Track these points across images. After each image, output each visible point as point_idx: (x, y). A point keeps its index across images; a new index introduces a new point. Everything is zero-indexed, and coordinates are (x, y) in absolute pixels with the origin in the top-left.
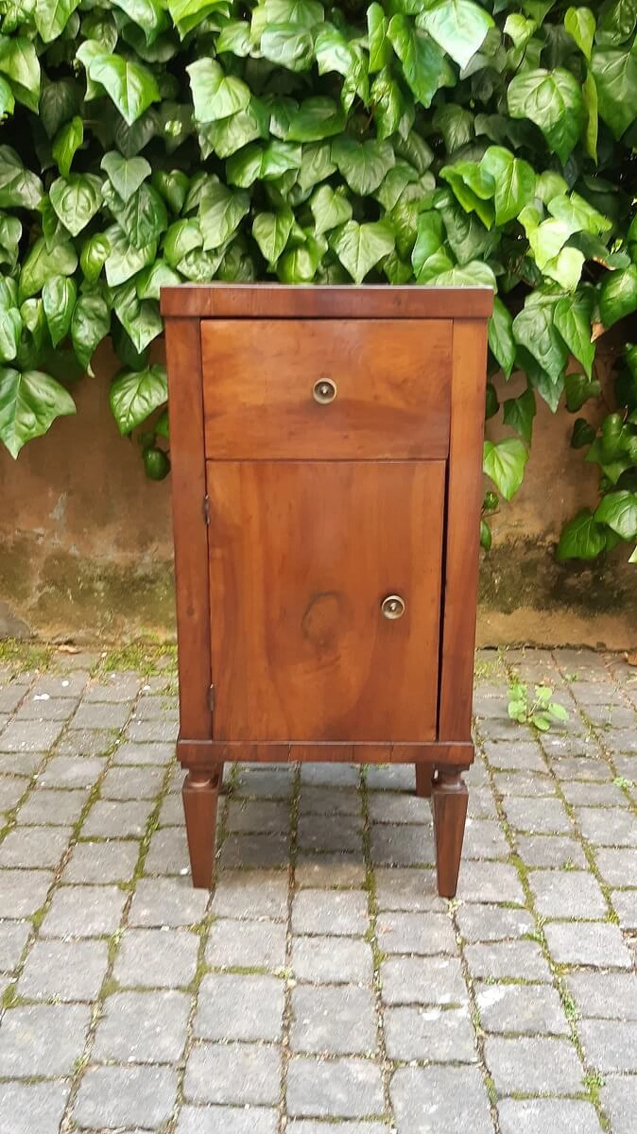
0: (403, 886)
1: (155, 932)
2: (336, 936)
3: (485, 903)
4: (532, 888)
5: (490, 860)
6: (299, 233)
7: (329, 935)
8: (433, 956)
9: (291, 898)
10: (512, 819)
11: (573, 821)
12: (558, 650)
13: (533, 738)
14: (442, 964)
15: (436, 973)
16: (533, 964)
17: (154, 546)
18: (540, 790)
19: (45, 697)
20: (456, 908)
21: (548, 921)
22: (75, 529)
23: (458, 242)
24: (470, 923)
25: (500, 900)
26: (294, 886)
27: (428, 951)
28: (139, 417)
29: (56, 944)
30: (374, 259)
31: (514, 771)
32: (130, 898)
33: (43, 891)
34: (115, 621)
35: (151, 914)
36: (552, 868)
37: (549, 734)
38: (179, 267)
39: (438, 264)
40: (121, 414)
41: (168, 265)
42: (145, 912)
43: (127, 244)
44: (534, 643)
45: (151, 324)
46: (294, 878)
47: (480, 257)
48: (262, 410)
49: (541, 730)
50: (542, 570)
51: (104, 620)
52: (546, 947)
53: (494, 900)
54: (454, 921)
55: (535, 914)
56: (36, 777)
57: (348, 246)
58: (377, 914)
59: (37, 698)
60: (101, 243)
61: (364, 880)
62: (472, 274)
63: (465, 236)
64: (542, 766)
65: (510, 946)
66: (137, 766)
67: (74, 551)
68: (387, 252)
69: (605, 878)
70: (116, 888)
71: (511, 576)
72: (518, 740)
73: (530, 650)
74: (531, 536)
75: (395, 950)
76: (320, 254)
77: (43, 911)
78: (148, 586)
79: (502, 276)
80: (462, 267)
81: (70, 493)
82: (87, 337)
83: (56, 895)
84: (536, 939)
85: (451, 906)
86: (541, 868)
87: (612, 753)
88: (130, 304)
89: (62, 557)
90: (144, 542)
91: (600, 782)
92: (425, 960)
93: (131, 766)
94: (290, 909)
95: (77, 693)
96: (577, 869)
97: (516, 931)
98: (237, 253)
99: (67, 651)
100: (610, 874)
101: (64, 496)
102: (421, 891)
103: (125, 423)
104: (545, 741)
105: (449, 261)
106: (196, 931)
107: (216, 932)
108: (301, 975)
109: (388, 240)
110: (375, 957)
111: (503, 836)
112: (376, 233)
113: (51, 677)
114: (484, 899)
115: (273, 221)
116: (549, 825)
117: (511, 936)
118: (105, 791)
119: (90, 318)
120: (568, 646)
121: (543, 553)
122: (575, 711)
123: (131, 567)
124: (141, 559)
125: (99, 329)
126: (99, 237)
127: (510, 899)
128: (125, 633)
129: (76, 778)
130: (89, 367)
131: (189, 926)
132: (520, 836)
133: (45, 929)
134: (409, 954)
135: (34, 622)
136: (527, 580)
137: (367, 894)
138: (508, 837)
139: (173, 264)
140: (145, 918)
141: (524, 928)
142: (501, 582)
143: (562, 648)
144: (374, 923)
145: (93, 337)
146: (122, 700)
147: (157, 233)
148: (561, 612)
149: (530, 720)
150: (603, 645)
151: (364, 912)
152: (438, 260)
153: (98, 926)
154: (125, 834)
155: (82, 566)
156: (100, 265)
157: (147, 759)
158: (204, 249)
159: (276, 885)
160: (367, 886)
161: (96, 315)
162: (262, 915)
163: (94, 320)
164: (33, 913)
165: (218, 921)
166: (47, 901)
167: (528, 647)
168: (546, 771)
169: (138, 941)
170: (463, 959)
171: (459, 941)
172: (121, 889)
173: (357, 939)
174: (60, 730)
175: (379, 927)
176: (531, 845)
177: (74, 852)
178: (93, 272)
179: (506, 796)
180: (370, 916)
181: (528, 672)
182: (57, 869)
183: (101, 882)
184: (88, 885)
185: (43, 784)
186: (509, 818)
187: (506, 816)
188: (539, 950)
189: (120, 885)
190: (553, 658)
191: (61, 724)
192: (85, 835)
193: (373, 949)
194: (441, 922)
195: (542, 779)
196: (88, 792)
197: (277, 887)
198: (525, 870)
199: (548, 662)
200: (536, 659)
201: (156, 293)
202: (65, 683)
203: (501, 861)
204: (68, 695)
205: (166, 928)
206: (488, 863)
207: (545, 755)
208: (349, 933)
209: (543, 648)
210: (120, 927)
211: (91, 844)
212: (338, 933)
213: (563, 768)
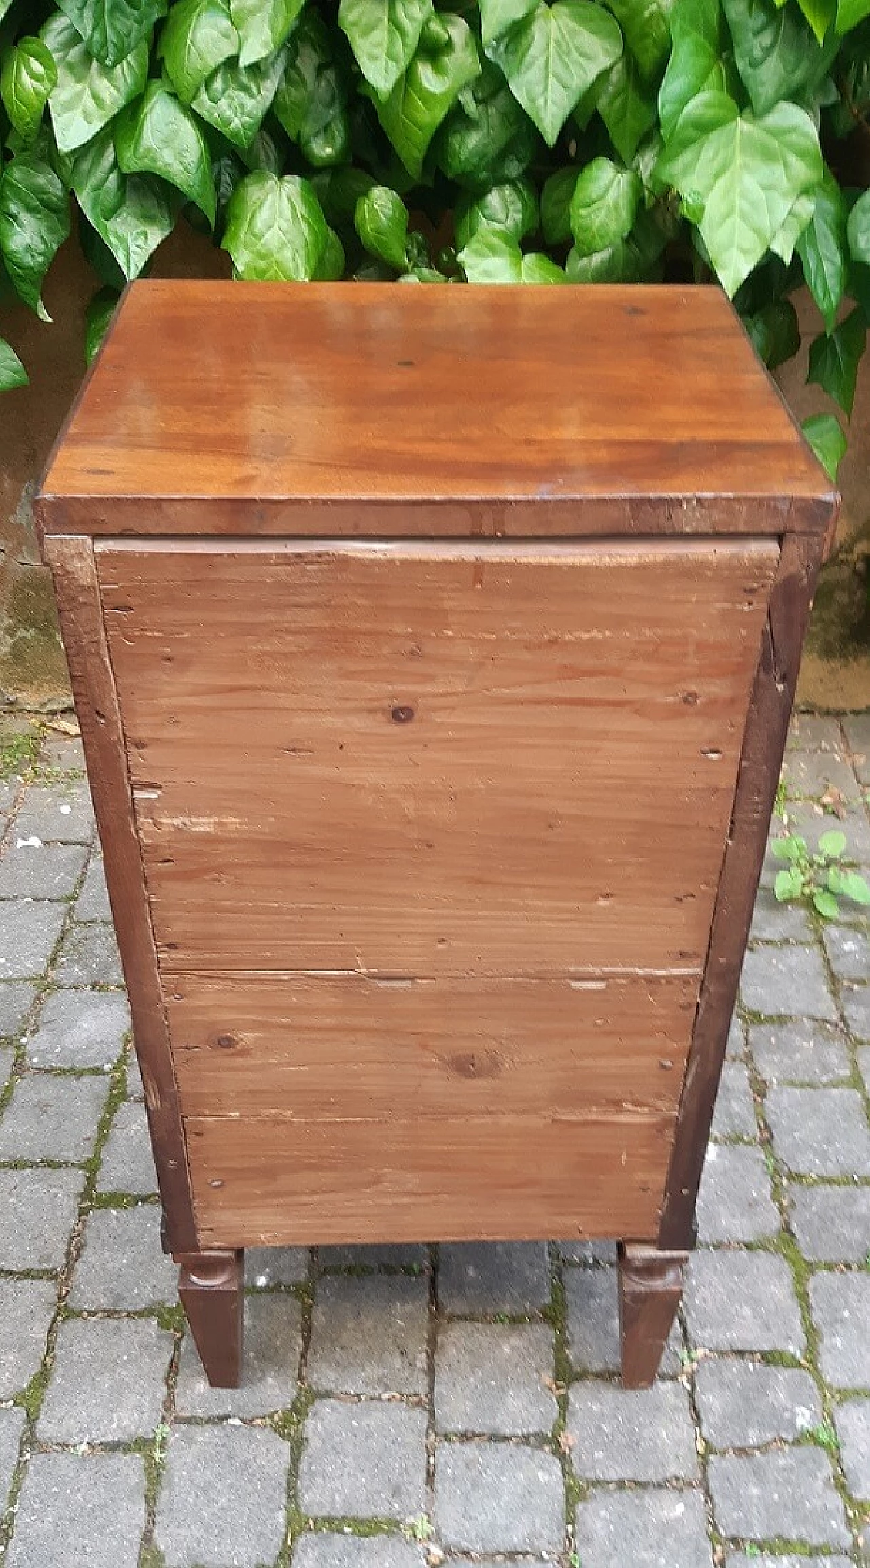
1: (216, 1430)
2: (505, 1438)
3: (740, 1353)
4: (816, 1317)
5: (749, 1246)
7: (498, 1438)
8: (660, 1486)
9: (432, 1343)
10: (781, 1142)
12: (851, 717)
13: (811, 937)
14: (674, 1508)
15: (667, 1528)
16: (819, 1504)
18: (826, 1069)
19: (35, 842)
20: (695, 1365)
21: (846, 1395)
23: (755, 64)
24: (717, 1405)
25: (766, 1347)
26: (437, 1318)
27: (651, 1475)
29: (64, 1464)
31: (781, 1020)
32: (178, 1346)
33: (39, 1331)
36: (848, 1267)
37: (837, 923)
38: (194, 106)
39: (710, 113)
41: (174, 96)
42: (201, 1386)
43: (88, 57)
44: (814, 705)
45: (149, 219)
46: (436, 1297)
47: (796, 96)
49: (825, 918)
50: (842, 597)
52: (839, 1461)
53: (755, 1348)
54: (691, 1395)
55: (822, 1386)
56: (24, 1040)
58: (569, 1384)
59: (21, 843)
60: (36, 55)
61: (548, 1300)
62: (776, 133)
63: (768, 51)
64: (827, 1008)
65: (782, 1462)
68: (605, 62)
70: (154, 1322)
72: (787, 941)
73: (807, 718)
75: (600, 1474)
77: (43, 1378)
79: (835, 106)
80: (756, 116)
82: (29, 248)
83: (60, 1340)
84: (823, 1445)
85: (687, 1362)
86: (830, 1267)
88: (104, 181)
89: (39, 582)
92: (649, 1499)
94: (431, 1372)
95: (82, 832)
97: (792, 1423)
98: (308, 61)
99: (65, 733)
101: (29, 485)
104: (832, 942)
105: (732, 103)
106: (281, 1430)
107: (315, 1430)
108: (450, 1536)
109: (608, 36)
110: (568, 1489)
111: (767, 1190)
112: (585, 22)
113: (41, 795)
114: (740, 1346)
116: (841, 1159)
117: (784, 1435)
118: (134, 1078)
119: (31, 210)
121: (846, 572)
125: (51, 230)
126: (31, 43)
127: (781, 1344)
129: (88, 1046)
130: (40, 303)
131: (271, 1416)
132: (796, 1188)
133: (46, 1428)
134: (621, 1484)
135: (8, 681)
137: (551, 1334)
138: (776, 1187)
139: (185, 97)
140: (203, 1397)
141: (804, 1419)
143: (856, 713)
144: (564, 1402)
145: (42, 247)
147: (148, 25)
149: (807, 891)
151: (548, 1378)
153: (128, 1421)
156: (38, 105)
158: (244, 61)
159: (407, 1311)
160: (553, 1314)
161: (41, 201)
162: (387, 1388)
163: (39, 212)
164: (25, 1385)
165: (317, 1402)
166: (47, 1354)
167: (803, 712)
168: (835, 1017)
169: (190, 1455)
170: (708, 1493)
171: (701, 1449)
172: (163, 1325)
173: (539, 1447)
174: (60, 922)
175: (573, 1414)
176: (813, 1208)
177: (87, 1231)
178: (28, 120)
179: (771, 1083)
180: (558, 1388)
181: (802, 770)
182: (60, 1276)
183: (131, 1308)
184: (109, 1314)
185: (35, 1060)
186: (777, 1141)
187: (772, 1136)
188: (828, 1470)
189: (160, 1316)
190: (844, 736)
191: (62, 908)
192: (103, 1188)
193: (563, 1471)
194: (672, 1399)
195: (828, 1038)
196: (108, 1079)
197: (409, 1318)
198: (804, 1270)
199: (836, 746)
200: (816, 738)
201: (154, 160)
202: (65, 809)
203: (766, 1249)
204: (71, 837)
205: (236, 1422)
206: (744, 1253)
207: (833, 978)
208: (525, 1431)
209: (827, 713)
210: (164, 1418)
211: (113, 1212)
212: (508, 1432)
213: (862, 1010)
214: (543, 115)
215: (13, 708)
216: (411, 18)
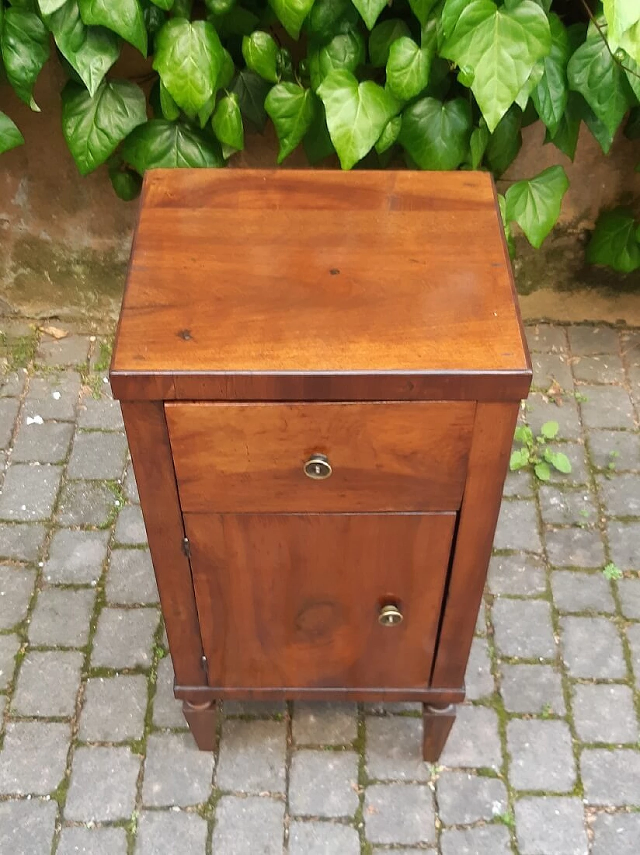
0: (391, 745)
1: (166, 814)
2: (328, 819)
3: (464, 769)
4: (510, 747)
5: (474, 704)
7: (324, 819)
8: (413, 847)
9: (288, 761)
10: (499, 636)
11: (556, 639)
12: (574, 327)
13: (531, 494)
18: (531, 587)
19: (38, 420)
20: (438, 776)
21: (523, 794)
22: (43, 216)
24: (449, 799)
25: (479, 766)
26: (291, 748)
27: (409, 841)
28: (100, 155)
29: (80, 833)
31: (507, 553)
32: (143, 765)
33: (62, 755)
34: (100, 300)
35: (163, 790)
36: (531, 716)
37: (549, 484)
39: (478, 13)
40: (78, 149)
42: (156, 788)
44: (549, 319)
46: (291, 734)
48: (245, 477)
49: (540, 480)
50: (570, 255)
51: (87, 299)
52: (514, 833)
53: (472, 766)
54: (434, 794)
55: (509, 788)
56: (41, 564)
58: (366, 786)
59: (29, 421)
61: (356, 736)
64: (536, 545)
65: (482, 833)
66: (139, 546)
67: (44, 236)
69: (578, 730)
70: (129, 749)
71: (534, 262)
72: (516, 497)
73: (545, 327)
74: (561, 224)
75: (380, 840)
77: (66, 783)
80: (508, 10)
81: (30, 179)
82: (23, 68)
83: (74, 759)
84: (506, 823)
85: (434, 773)
86: (520, 716)
87: (608, 518)
88: (72, 28)
89: (33, 241)
91: (591, 571)
93: (132, 547)
94: (287, 779)
95: (69, 414)
96: (554, 717)
97: (490, 811)
99: (53, 336)
100: (583, 725)
101: (24, 182)
102: (408, 753)
104: (544, 497)
106: (203, 814)
107: (221, 815)
110: (363, 848)
111: (488, 668)
113: (40, 384)
114: (464, 765)
117: (485, 818)
118: (111, 592)
119: (24, 42)
120: (586, 323)
121: (572, 240)
122: (579, 440)
123: (111, 252)
124: (120, 245)
125: (38, 55)
127: (487, 765)
129: (80, 570)
131: (197, 806)
132: (505, 666)
133: (69, 813)
134: (392, 847)
135: (14, 299)
136: (551, 265)
137: (357, 757)
138: (493, 666)
140: (158, 795)
141: (497, 808)
142: (521, 269)
143: (578, 324)
144: (362, 798)
145: (32, 66)
148: (583, 292)
149: (531, 461)
150: (623, 322)
151: (354, 783)
152: (477, 8)
153: (116, 809)
154: (131, 664)
155: (56, 250)
159: (274, 743)
160: (359, 746)
161: (30, 36)
162: (262, 789)
163: (29, 43)
164: (56, 787)
165: (223, 798)
166: (68, 768)
167: (543, 323)
168: (540, 551)
169: (151, 829)
170: (439, 851)
171: (438, 824)
172: (134, 750)
173: (347, 824)
174: (59, 481)
175: (367, 806)
176: (514, 679)
177: (86, 692)
179: (497, 596)
180: (360, 789)
181: (538, 368)
182: (72, 720)
183: (114, 741)
184: (102, 744)
185: (49, 578)
186: (497, 636)
187: (494, 631)
188: (508, 838)
189: (132, 745)
190: (568, 341)
191: (58, 470)
192: (95, 664)
193: (360, 839)
194: (423, 797)
195: (535, 565)
196: (94, 591)
197: (276, 747)
198: (505, 717)
199: (561, 349)
200: (549, 343)
201: (105, 18)
202: (57, 395)
203: (483, 704)
204: (62, 417)
205: (177, 809)
206: (471, 707)
207: (542, 523)
208: (340, 815)
209: (559, 324)
210: (136, 808)
211: (102, 679)
212: (330, 816)
213: (557, 546)
214: (366, 9)
215: (17, 316)
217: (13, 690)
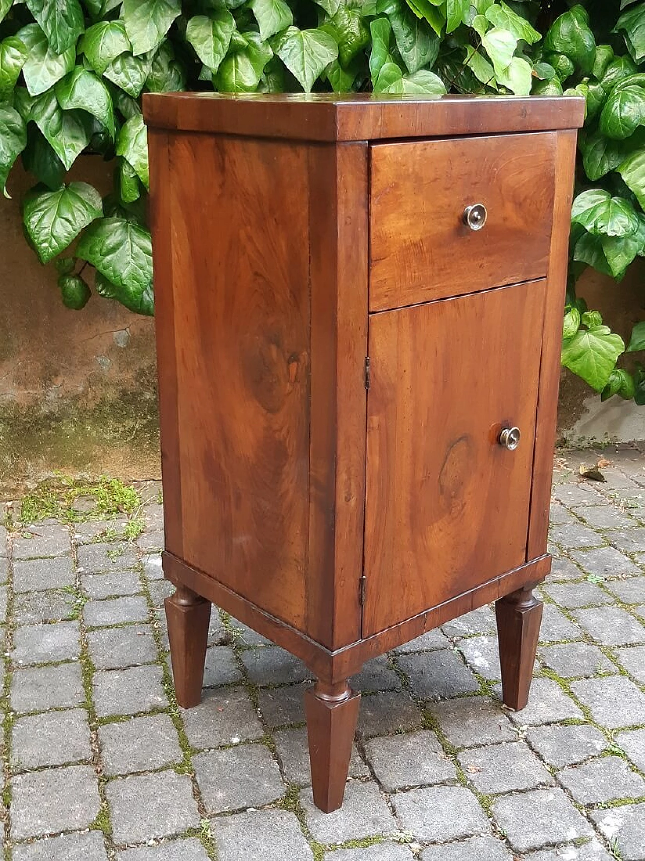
0: (463, 719)
1: (242, 815)
2: (430, 786)
3: (548, 724)
4: (582, 700)
6: (239, 38)
7: (426, 786)
8: (534, 789)
9: (362, 751)
11: (577, 625)
14: (547, 796)
15: (548, 806)
17: (59, 380)
20: (525, 733)
21: (617, 731)
23: (407, 50)
24: (547, 747)
25: (562, 718)
26: (359, 740)
27: (525, 785)
28: (63, 241)
29: (141, 852)
30: (320, 67)
32: (194, 781)
33: (91, 789)
34: (17, 465)
35: (229, 796)
36: (587, 677)
38: (105, 75)
39: (392, 73)
40: (42, 238)
41: (93, 72)
42: (220, 795)
43: (45, 49)
45: (75, 138)
47: (427, 66)
52: (629, 760)
53: (555, 719)
54: (530, 747)
55: (600, 728)
56: (7, 654)
57: (293, 54)
58: (456, 754)
60: (15, 47)
61: (423, 718)
62: (421, 83)
63: (412, 45)
65: (597, 765)
66: (116, 626)
68: (331, 60)
69: (638, 678)
70: (172, 772)
75: (496, 790)
76: (264, 61)
77: (105, 815)
78: (53, 424)
80: (411, 75)
82: (2, 153)
83: (108, 792)
84: (616, 753)
85: (519, 732)
86: (578, 678)
87: (569, 550)
88: (51, 115)
90: (48, 377)
91: (577, 581)
92: (530, 795)
93: (109, 627)
94: (368, 764)
96: (609, 673)
97: (593, 747)
98: (164, 59)
100: (640, 675)
103: (46, 248)
105: (398, 70)
106: (285, 808)
107: (307, 803)
108: (421, 836)
109: (331, 47)
110: (481, 801)
112: (319, 39)
114: (546, 721)
115: (208, 25)
116: (560, 633)
117: (592, 754)
118: (98, 661)
119: (4, 133)
123: (34, 405)
124: (45, 395)
125: (15, 145)
126: (13, 40)
127: (569, 716)
128: (28, 477)
129: (57, 650)
130: (5, 188)
131: (276, 802)
132: (542, 649)
133: (119, 836)
134: (510, 792)
137: (433, 734)
139: (99, 71)
140: (225, 801)
141: (599, 744)
144: (458, 764)
145: (9, 154)
146: (57, 553)
147: (76, 36)
151: (441, 754)
152: (390, 68)
153: (178, 821)
154: (147, 707)
156: (16, 72)
157: (123, 618)
158: (133, 54)
160: (430, 725)
161: (9, 128)
163: (8, 135)
164: (94, 819)
165: (303, 791)
166: (102, 801)
169: (230, 830)
170: (562, 787)
171: (549, 769)
172: (179, 772)
173: (453, 785)
175: (466, 767)
176: (555, 656)
177: (100, 737)
178: (9, 80)
180: (451, 758)
182: (95, 759)
183: (151, 769)
184: (138, 774)
185: (21, 662)
188: (625, 764)
189: (175, 768)
191: (3, 588)
192: (102, 715)
193: (474, 793)
194: (520, 750)
196: (78, 664)
198: (564, 683)
201: (82, 102)
205: (252, 810)
208: (441, 780)
210: (202, 817)
211: (115, 725)
212: (431, 782)
216: (225, 32)
217: (9, 750)
